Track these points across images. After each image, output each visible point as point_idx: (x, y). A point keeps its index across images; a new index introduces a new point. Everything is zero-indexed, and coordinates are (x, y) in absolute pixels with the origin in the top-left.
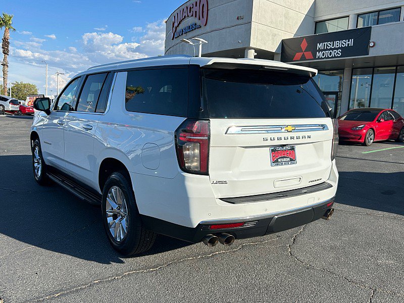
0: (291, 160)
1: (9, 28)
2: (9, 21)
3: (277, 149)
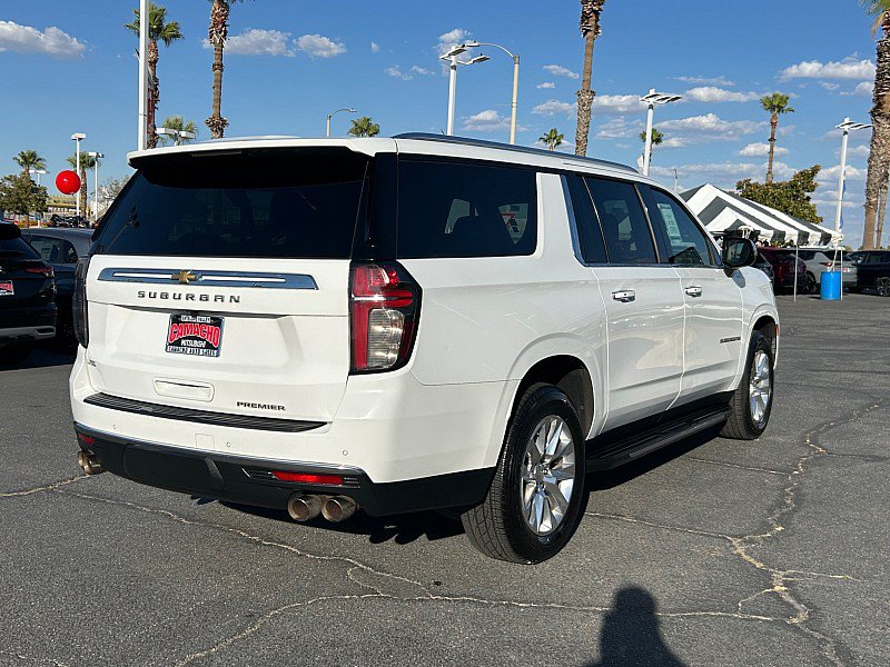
3: (184, 318)
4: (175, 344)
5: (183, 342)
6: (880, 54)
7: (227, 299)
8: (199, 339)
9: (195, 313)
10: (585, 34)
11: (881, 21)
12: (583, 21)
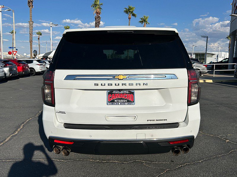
0: (128, 101)
1: (146, 23)
2: (146, 19)
3: (114, 92)
4: (111, 101)
5: (115, 101)
6: (96, 19)
7: (142, 84)
8: (123, 99)
9: (120, 90)
10: (29, 7)
11: (95, 12)
12: (28, 3)
